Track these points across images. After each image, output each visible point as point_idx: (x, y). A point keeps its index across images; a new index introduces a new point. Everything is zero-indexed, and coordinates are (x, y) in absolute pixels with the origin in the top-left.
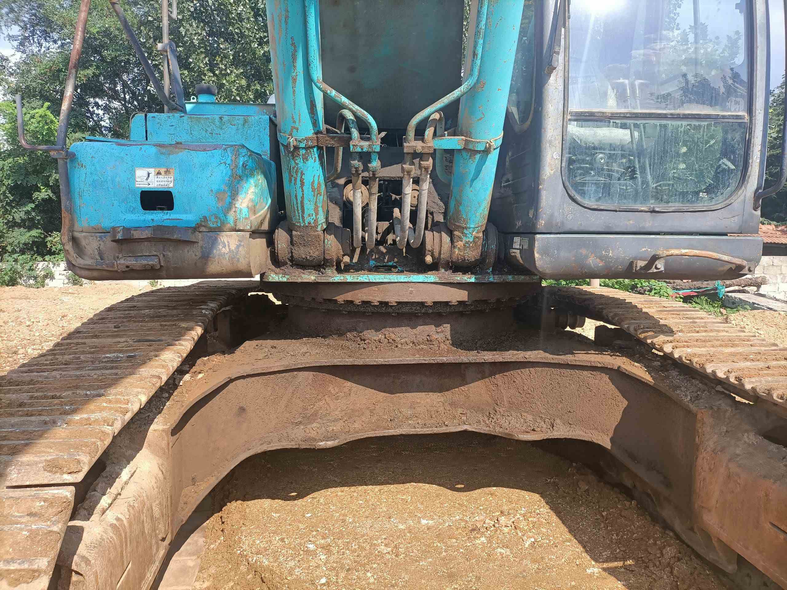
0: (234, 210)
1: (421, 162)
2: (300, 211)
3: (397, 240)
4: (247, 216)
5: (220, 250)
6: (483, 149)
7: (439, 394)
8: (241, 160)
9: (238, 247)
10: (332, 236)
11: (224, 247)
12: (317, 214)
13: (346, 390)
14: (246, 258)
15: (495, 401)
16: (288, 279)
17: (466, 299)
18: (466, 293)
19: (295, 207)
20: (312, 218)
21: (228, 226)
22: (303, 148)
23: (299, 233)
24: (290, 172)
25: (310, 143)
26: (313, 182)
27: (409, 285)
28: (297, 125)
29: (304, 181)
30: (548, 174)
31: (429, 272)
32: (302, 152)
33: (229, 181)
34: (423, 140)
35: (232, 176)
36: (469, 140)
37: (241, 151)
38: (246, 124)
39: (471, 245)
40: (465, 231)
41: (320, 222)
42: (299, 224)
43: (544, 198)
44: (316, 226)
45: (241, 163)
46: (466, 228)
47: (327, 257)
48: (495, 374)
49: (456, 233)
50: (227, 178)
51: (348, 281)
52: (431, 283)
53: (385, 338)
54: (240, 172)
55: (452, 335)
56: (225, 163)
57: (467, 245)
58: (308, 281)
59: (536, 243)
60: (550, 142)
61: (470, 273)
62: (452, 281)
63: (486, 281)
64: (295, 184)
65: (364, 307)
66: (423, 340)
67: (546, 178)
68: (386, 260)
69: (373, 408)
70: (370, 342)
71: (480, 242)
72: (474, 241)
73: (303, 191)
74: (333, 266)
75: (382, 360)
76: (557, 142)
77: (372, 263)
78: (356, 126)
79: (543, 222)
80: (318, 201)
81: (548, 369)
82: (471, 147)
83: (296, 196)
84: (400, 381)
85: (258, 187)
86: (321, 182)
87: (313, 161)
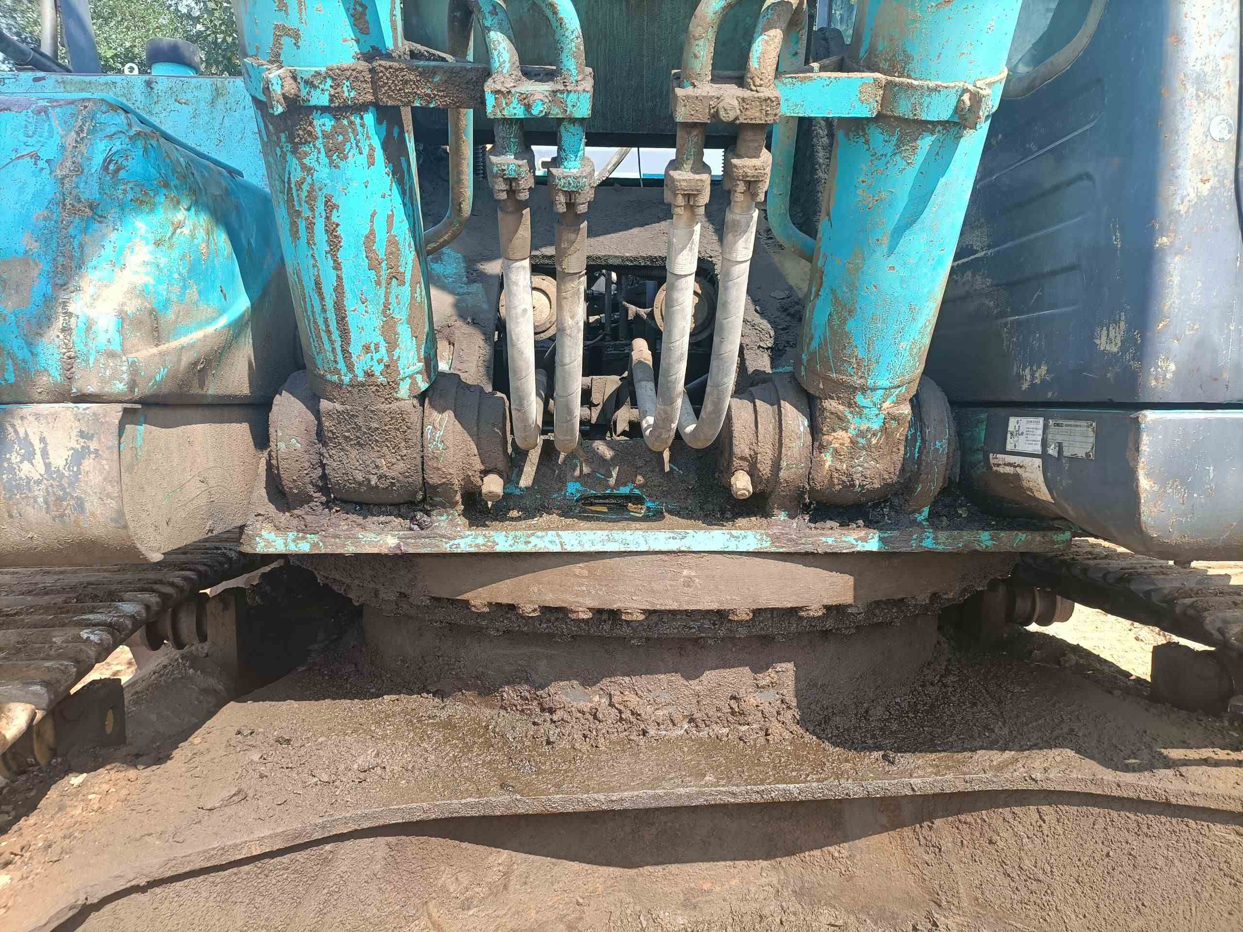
0: (60, 322)
1: (735, 161)
2: (336, 335)
3: (644, 424)
4: (116, 347)
5: (11, 470)
6: (945, 114)
7: (764, 863)
8: (99, 150)
9: (78, 456)
10: (448, 415)
11: (29, 457)
12: (392, 345)
13: (493, 876)
14: (108, 496)
15: (930, 894)
16: (314, 545)
17: (847, 598)
18: (849, 580)
19: (320, 321)
20: (376, 357)
21: (44, 381)
22: (324, 110)
23: (338, 406)
24: (290, 200)
25: (348, 93)
26: (370, 238)
27: (682, 559)
28: (293, 22)
29: (340, 231)
30: (1193, 195)
31: (741, 522)
32: (323, 124)
33: (46, 219)
34: (741, 82)
35: (59, 202)
36: (901, 85)
37: (102, 118)
38: (221, 100)
39: (874, 441)
40: (860, 399)
41: (408, 372)
42: (335, 378)
43: (1176, 279)
44: (393, 385)
45: (98, 160)
46: (864, 389)
47: (434, 479)
48: (931, 818)
49: (831, 405)
50: (39, 211)
51: (499, 549)
52: (748, 554)
53: (611, 705)
54: (90, 190)
55: (798, 694)
56: (35, 157)
57: (862, 441)
58: (375, 550)
59: (1145, 439)
60: (1200, 80)
61: (861, 522)
62: (809, 548)
63: (913, 546)
64: (310, 242)
65: (549, 621)
66: (719, 710)
67: (1183, 209)
68: (612, 481)
69: (577, 914)
70: (566, 717)
71: (901, 432)
72: (884, 429)
73: (337, 266)
74: (454, 505)
75: (601, 797)
76: (1223, 80)
77: (573, 488)
78: (505, 24)
79: (1172, 367)
80: (392, 299)
81: (1096, 810)
82: (903, 109)
83: (318, 284)
84: (654, 831)
85: (171, 246)
86: (400, 239)
87: (363, 159)
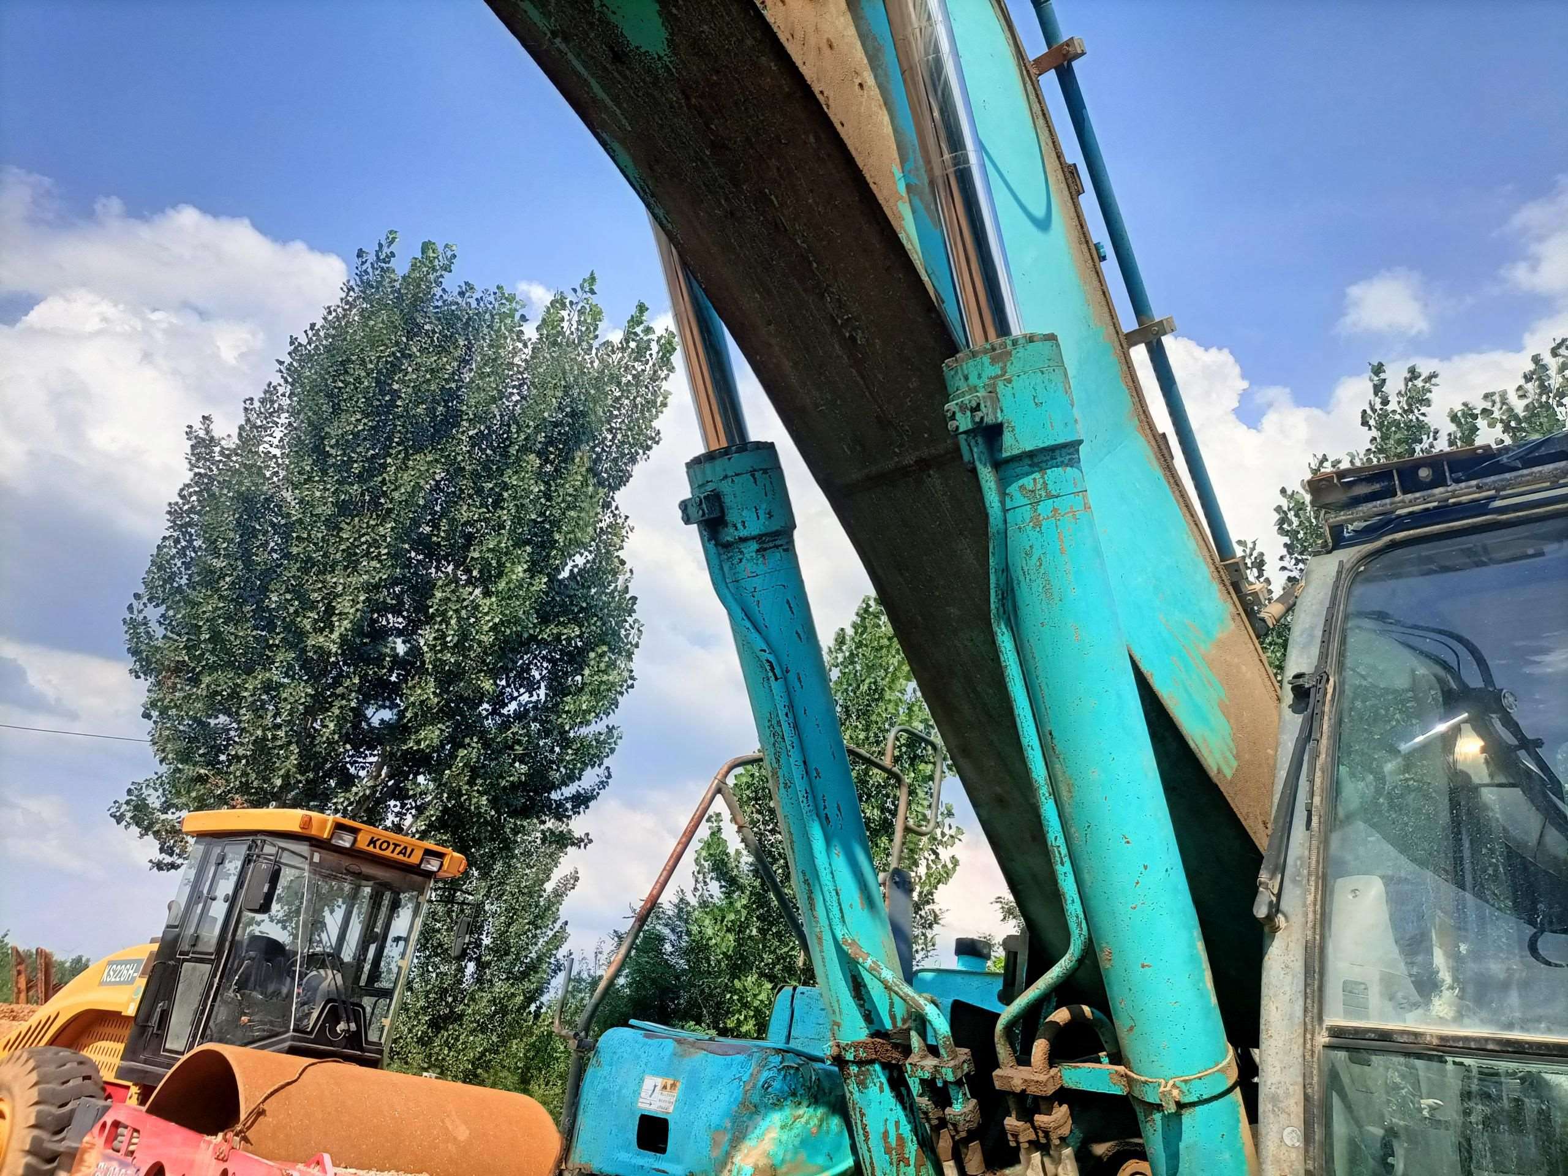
0: (729, 1167)
1: (1036, 1117)
6: (1157, 1100)
8: (764, 1076)
22: (853, 1062)
25: (862, 1055)
26: (886, 1134)
28: (838, 1020)
29: (868, 1129)
32: (854, 1069)
33: (736, 1111)
34: (1030, 1065)
35: (743, 1104)
36: (1131, 1076)
45: (762, 1082)
50: (734, 1106)
54: (756, 1099)
56: (741, 1079)
60: (1275, 1099)
73: (868, 1150)
80: (902, 1174)
82: (1138, 1093)
85: (791, 1129)
86: (905, 1136)
87: (877, 1089)
